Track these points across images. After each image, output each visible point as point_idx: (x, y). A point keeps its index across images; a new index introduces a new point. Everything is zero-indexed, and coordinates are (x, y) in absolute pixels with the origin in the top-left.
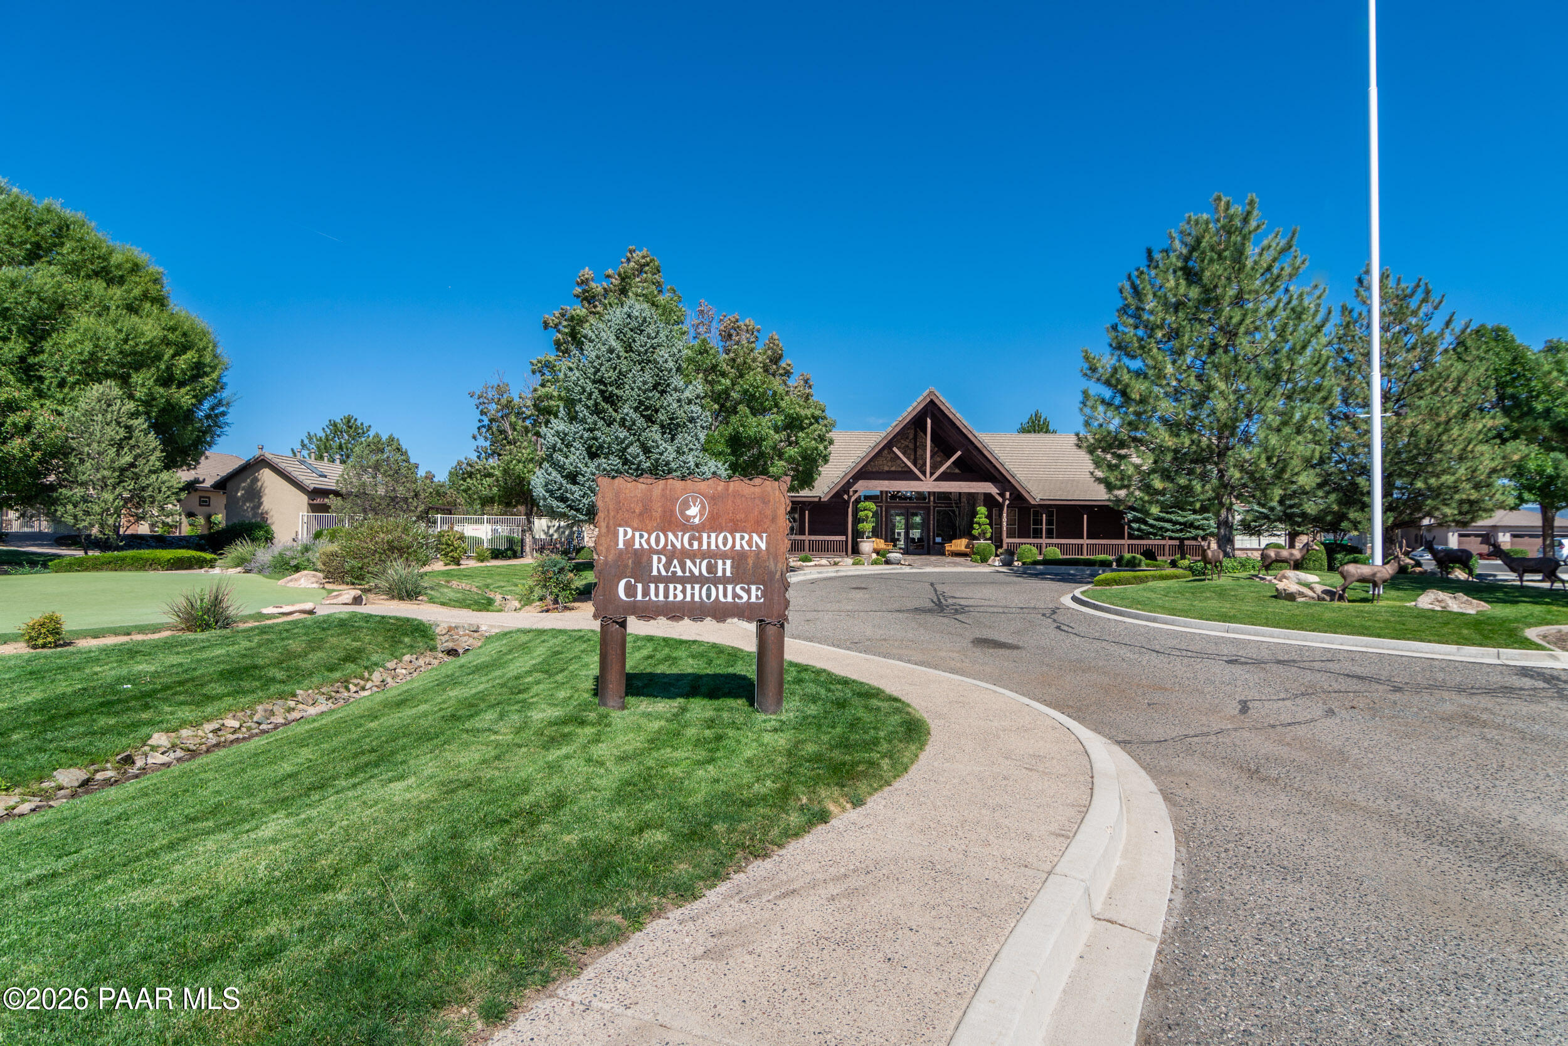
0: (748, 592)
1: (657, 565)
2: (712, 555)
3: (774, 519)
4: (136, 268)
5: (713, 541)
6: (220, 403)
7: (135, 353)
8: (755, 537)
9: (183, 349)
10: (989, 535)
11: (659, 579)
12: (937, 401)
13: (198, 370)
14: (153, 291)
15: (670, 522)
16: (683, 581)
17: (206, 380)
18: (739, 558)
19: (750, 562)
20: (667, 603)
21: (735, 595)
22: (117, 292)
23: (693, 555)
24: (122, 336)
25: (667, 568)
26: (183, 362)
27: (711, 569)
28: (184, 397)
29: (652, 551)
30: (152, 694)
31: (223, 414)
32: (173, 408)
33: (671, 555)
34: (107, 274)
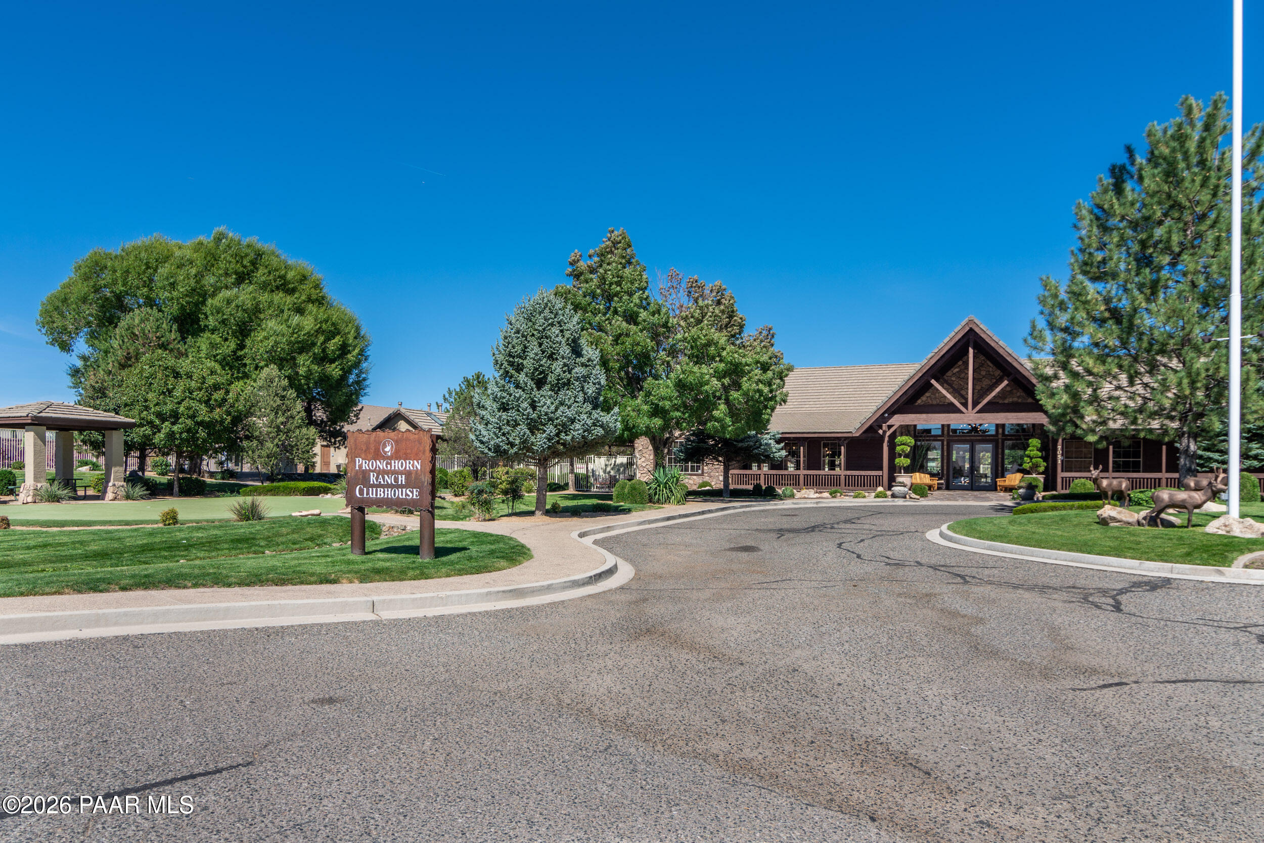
0: (412, 492)
1: (373, 479)
2: (396, 473)
3: (424, 452)
4: (304, 278)
5: (397, 465)
6: (361, 372)
7: (298, 342)
8: (415, 462)
9: (331, 335)
10: (1042, 469)
11: (373, 486)
12: (977, 330)
13: (344, 349)
14: (314, 294)
15: (378, 455)
16: (383, 486)
17: (349, 356)
18: (408, 474)
19: (413, 476)
20: (376, 498)
21: (407, 495)
22: (289, 299)
23: (387, 473)
24: (291, 330)
25: (377, 479)
26: (334, 344)
27: (396, 480)
28: (334, 370)
29: (370, 471)
30: (191, 546)
31: (364, 379)
32: (329, 379)
33: (381, 473)
34: (286, 287)
